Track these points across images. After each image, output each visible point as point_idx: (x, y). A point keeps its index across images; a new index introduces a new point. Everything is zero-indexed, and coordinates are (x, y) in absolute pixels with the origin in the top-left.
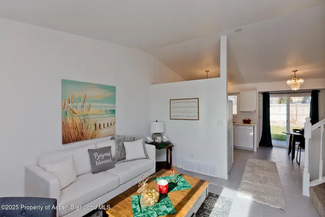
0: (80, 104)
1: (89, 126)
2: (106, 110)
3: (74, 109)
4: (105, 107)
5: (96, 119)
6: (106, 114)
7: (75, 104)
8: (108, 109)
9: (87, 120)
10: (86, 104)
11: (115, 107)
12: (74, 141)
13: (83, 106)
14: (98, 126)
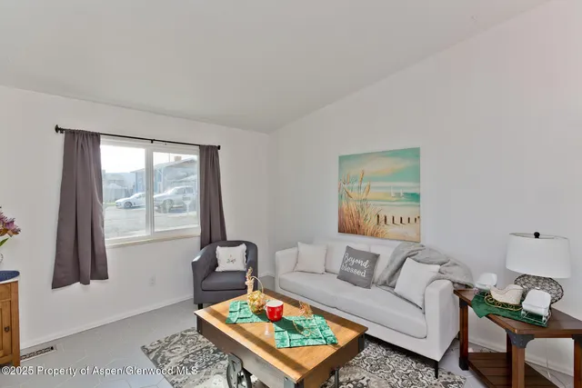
0: (356, 185)
1: (369, 217)
2: (398, 195)
3: (350, 192)
4: (395, 188)
5: (380, 207)
6: (397, 201)
7: (350, 185)
8: (401, 192)
9: (365, 207)
10: (364, 185)
11: (419, 187)
12: (348, 232)
13: (360, 188)
14: (382, 218)
